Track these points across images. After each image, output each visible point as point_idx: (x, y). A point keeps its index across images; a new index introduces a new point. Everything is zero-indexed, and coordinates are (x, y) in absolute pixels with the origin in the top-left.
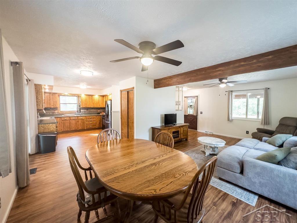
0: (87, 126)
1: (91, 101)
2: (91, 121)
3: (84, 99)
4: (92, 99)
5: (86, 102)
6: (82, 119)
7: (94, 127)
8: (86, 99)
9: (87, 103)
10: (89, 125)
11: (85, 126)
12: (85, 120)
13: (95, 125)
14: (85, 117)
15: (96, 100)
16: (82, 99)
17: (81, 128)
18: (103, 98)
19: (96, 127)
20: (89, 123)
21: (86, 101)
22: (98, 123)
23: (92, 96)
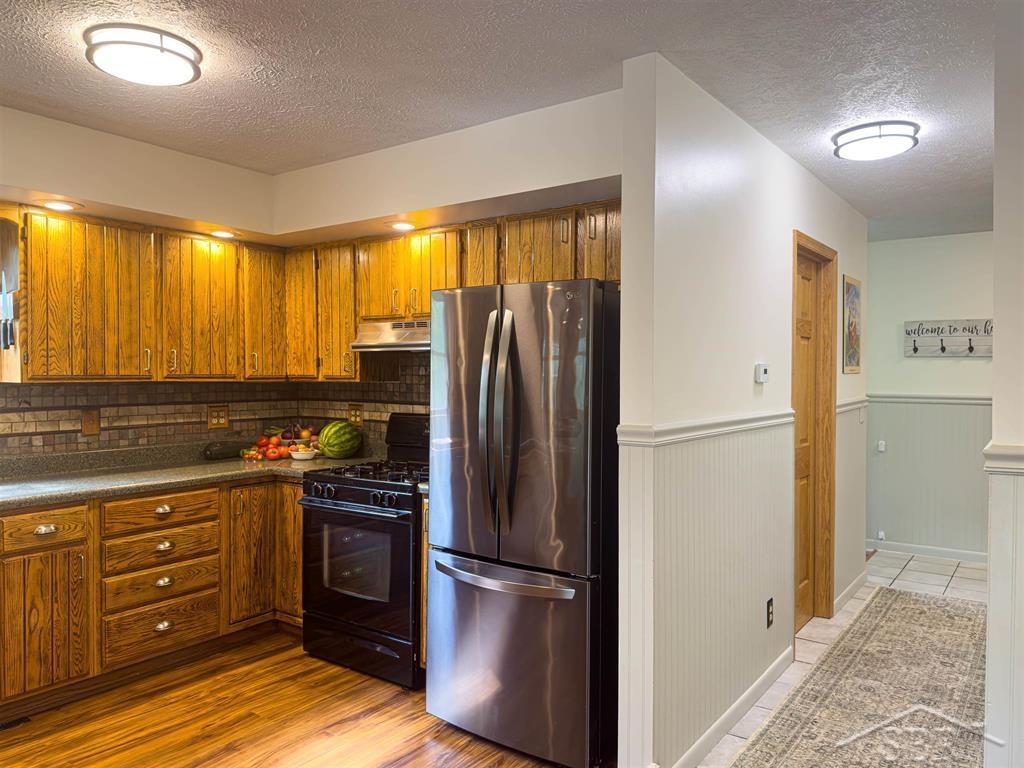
0: (121, 627)
1: (148, 303)
2: (165, 558)
3: (59, 274)
4: (160, 273)
5: (95, 305)
6: (48, 546)
7: (191, 634)
8: (95, 268)
9: (95, 321)
10: (141, 618)
11: (94, 636)
12: (93, 544)
13: (211, 604)
14: (92, 517)
15: (200, 292)
16: (36, 263)
17: (34, 669)
18: (281, 270)
19: (224, 630)
20: (134, 586)
21: (86, 299)
22: (241, 576)
23: (160, 241)
